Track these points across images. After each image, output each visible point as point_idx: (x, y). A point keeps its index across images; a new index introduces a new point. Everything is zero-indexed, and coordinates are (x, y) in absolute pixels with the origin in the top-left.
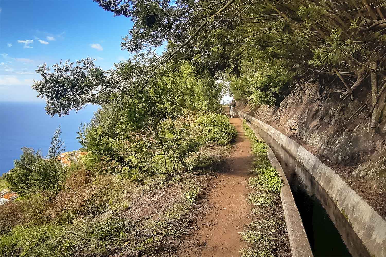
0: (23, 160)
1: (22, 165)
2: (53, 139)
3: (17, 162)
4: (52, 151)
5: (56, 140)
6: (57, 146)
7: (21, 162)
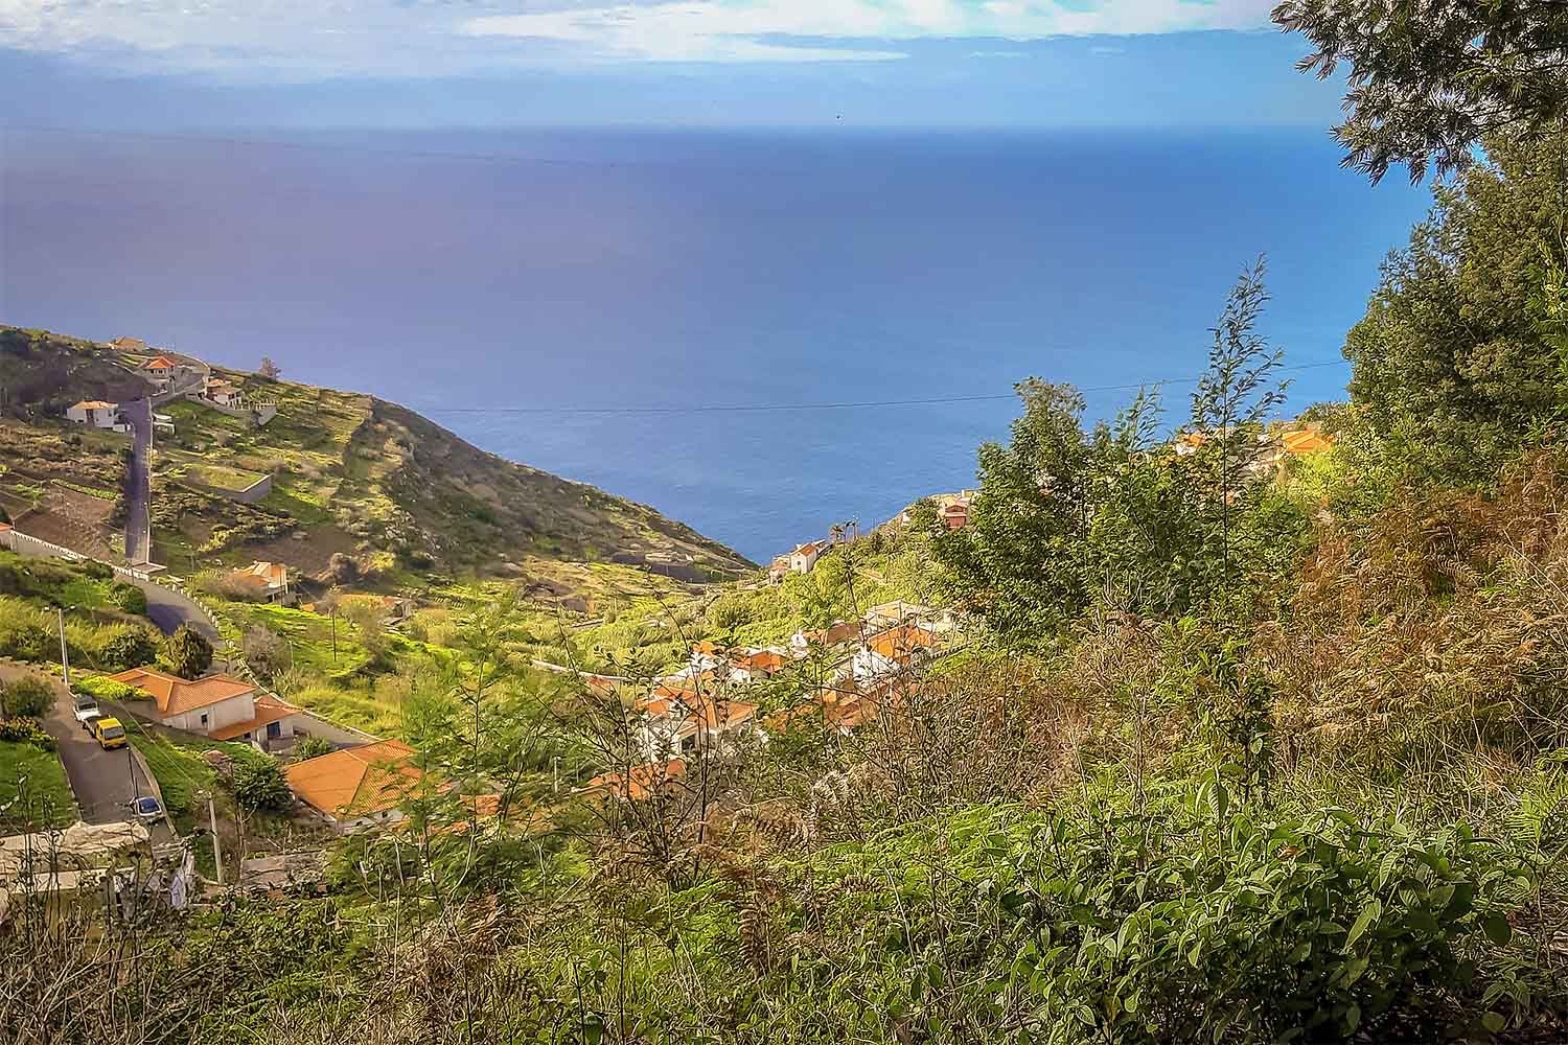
0: (1027, 446)
1: (1020, 477)
2: (1219, 334)
3: (992, 458)
4: (1214, 400)
5: (1235, 341)
6: (1240, 374)
7: (1012, 456)
